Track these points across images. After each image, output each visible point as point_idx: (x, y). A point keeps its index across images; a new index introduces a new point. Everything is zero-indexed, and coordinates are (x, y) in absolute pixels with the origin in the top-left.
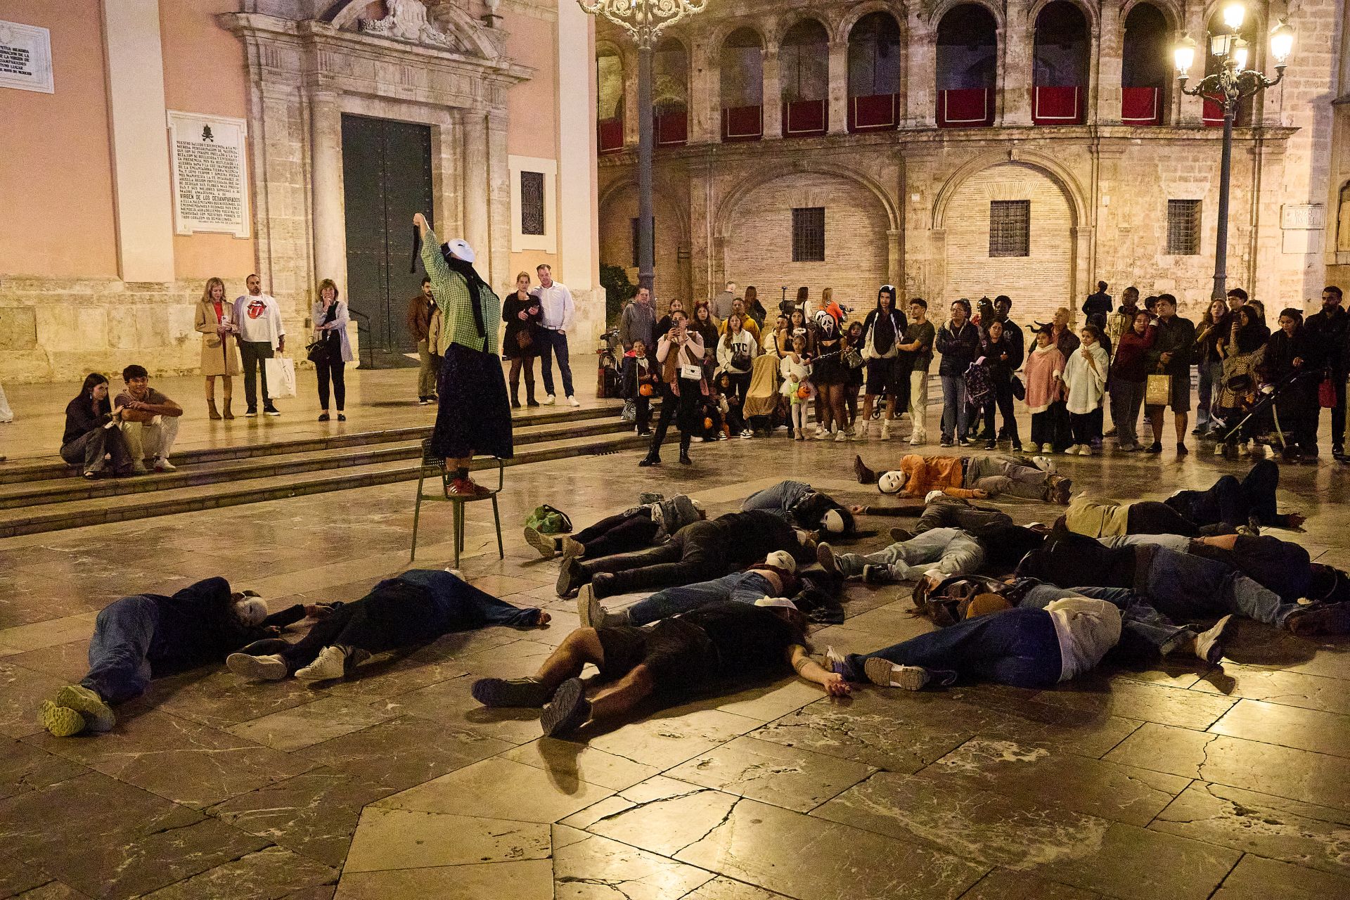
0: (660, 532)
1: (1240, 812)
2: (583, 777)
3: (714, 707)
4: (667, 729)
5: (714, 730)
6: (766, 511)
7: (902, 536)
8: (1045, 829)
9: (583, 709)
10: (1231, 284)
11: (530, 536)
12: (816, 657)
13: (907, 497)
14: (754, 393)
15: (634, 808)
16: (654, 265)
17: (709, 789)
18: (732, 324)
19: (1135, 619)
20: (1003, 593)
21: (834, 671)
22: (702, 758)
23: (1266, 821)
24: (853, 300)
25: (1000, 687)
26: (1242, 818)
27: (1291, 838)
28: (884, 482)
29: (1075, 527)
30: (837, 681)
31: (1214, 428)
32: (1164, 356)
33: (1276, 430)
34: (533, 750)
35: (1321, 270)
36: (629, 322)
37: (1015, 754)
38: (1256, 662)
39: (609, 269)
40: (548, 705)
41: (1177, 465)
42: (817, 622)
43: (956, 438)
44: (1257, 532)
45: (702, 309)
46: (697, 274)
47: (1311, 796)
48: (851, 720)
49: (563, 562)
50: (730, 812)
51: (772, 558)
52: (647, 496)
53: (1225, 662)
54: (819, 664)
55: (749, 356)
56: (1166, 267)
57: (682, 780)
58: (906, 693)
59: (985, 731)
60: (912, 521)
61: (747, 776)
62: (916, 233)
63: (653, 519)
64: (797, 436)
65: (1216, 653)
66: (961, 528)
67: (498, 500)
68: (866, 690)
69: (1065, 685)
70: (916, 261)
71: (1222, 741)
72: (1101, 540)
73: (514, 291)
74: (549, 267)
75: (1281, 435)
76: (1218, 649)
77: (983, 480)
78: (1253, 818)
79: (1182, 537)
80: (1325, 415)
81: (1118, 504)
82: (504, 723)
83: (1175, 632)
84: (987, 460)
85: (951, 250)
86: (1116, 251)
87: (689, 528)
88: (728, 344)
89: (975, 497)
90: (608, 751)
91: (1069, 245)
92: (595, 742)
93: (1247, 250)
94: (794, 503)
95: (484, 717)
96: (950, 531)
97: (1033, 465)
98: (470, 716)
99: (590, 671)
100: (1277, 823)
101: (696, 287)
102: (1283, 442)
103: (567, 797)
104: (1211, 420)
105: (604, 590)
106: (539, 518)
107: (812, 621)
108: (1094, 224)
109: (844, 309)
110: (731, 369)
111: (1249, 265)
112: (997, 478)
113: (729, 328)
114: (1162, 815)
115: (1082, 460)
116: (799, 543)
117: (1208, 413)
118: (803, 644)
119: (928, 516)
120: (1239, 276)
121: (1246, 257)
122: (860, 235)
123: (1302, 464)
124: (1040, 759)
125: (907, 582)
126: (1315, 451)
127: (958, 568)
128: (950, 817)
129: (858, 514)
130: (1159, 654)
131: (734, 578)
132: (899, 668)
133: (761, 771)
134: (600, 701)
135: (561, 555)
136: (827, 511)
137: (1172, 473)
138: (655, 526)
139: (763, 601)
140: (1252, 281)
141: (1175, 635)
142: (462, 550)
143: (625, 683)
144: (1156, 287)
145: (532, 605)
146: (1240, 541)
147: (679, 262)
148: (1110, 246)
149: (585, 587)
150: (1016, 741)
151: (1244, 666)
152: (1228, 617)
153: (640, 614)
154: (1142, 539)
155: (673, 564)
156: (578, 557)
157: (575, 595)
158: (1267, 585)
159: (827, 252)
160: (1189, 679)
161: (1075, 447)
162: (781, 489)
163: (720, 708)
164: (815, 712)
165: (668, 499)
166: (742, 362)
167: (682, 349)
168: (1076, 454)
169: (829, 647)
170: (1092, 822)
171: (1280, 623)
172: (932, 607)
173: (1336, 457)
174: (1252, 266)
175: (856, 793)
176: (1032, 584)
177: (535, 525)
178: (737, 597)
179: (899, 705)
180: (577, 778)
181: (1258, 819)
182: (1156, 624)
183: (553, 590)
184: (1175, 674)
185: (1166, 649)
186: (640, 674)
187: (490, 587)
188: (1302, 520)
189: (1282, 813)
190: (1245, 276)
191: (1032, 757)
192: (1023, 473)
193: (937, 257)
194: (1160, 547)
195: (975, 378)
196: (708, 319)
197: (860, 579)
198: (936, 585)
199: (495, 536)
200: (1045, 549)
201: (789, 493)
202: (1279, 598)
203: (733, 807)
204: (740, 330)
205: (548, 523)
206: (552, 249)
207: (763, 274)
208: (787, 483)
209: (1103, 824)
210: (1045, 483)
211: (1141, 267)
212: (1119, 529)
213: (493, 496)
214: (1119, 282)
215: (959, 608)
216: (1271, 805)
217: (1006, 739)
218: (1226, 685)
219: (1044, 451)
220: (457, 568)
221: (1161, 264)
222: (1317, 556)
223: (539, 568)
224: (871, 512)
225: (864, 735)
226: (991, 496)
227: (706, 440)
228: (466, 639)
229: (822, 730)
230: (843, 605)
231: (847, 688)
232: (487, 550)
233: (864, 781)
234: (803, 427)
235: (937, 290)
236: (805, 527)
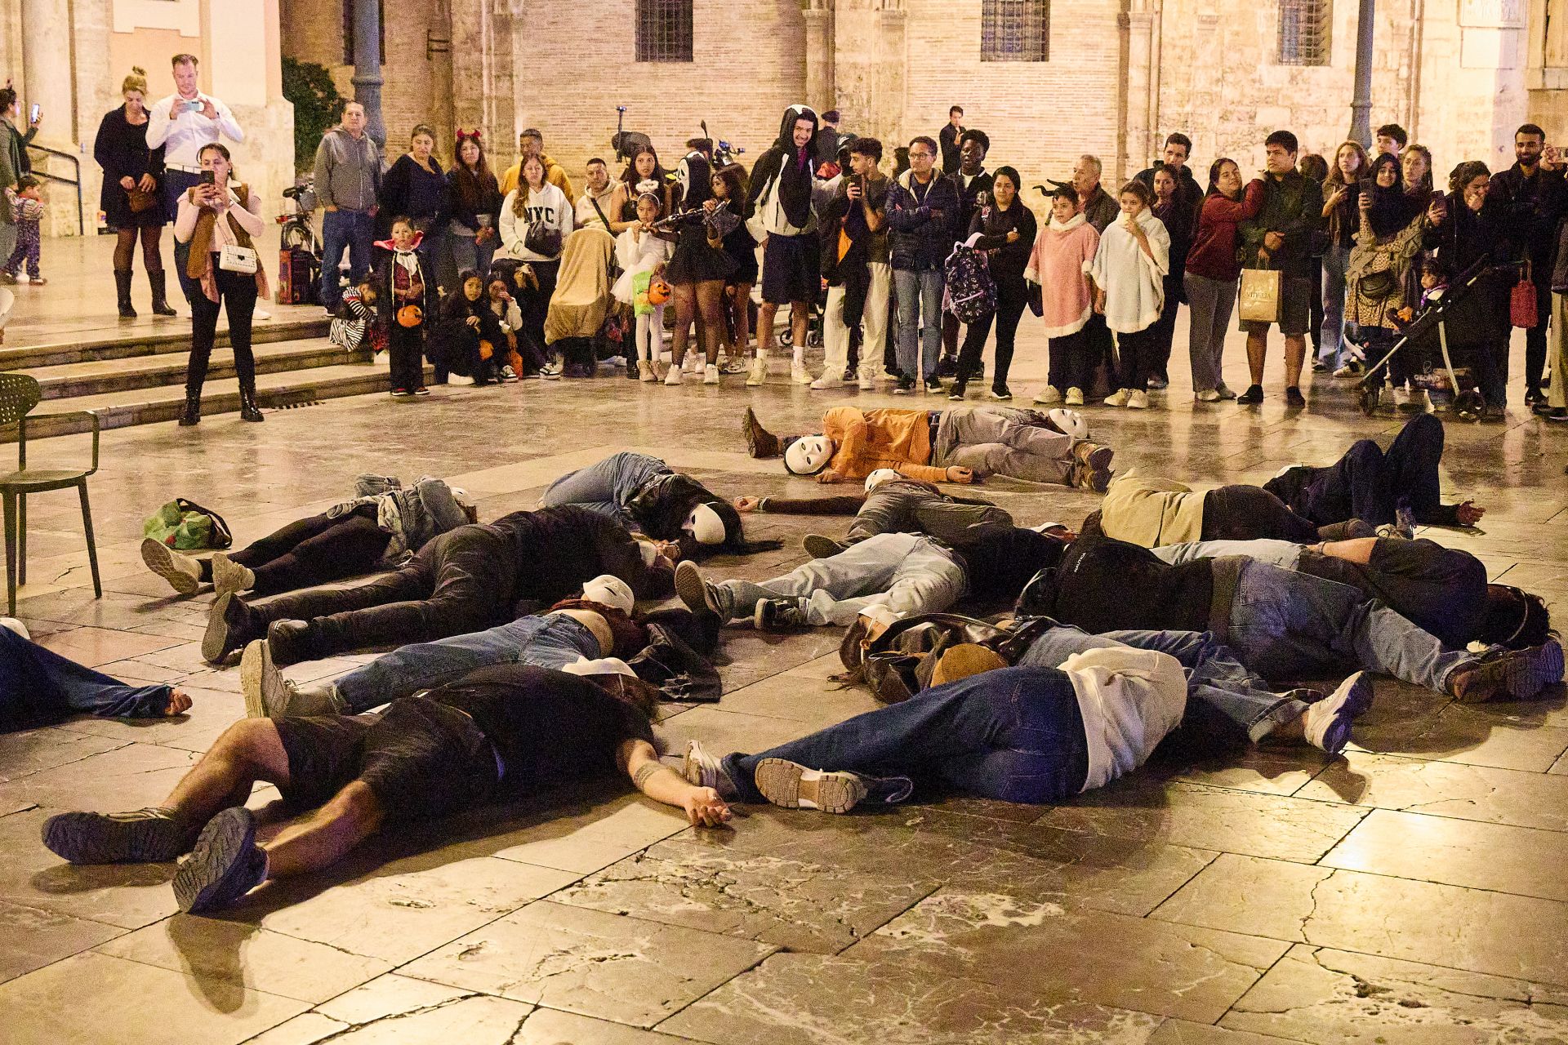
0: (394, 545)
1: (1364, 991)
2: (251, 982)
3: (488, 852)
4: (404, 892)
5: (489, 893)
6: (584, 506)
7: (823, 548)
8: (1052, 1036)
9: (251, 862)
10: (1379, 117)
11: (153, 555)
12: (674, 762)
13: (835, 481)
14: (564, 298)
15: (345, 1032)
16: (382, 61)
17: (480, 995)
18: (528, 174)
19: (1209, 683)
20: (993, 643)
21: (701, 785)
22: (466, 942)
23: (1403, 1004)
24: (744, 134)
25: (985, 803)
26: (1367, 1001)
27: (1437, 1028)
28: (795, 456)
29: (1116, 530)
30: (706, 801)
31: (1348, 362)
32: (1271, 239)
33: (1444, 367)
34: (159, 940)
35: (1521, 97)
36: (331, 165)
37: (1008, 914)
38: (1398, 750)
39: (299, 68)
40: (187, 857)
41: (1288, 424)
42: (672, 700)
43: (920, 378)
44: (1409, 535)
45: (468, 144)
46: (462, 80)
47: (1472, 961)
48: (731, 867)
49: (214, 602)
50: (517, 1032)
51: (596, 589)
52: (371, 481)
53: (1351, 751)
54: (677, 772)
55: (558, 232)
56: (1275, 86)
57: (431, 981)
58: (827, 818)
59: (959, 877)
60: (843, 522)
61: (548, 968)
62: (854, 15)
63: (381, 522)
64: (645, 375)
65: (1338, 734)
66: (925, 533)
67: (91, 491)
68: (755, 815)
69: (1096, 797)
70: (855, 66)
71: (1342, 879)
72: (1158, 552)
73: (116, 105)
74: (195, 61)
75: (1451, 372)
76: (1342, 728)
77: (963, 452)
78: (1383, 1000)
79: (1289, 543)
80: (1518, 339)
81: (1189, 490)
82: (105, 892)
83: (1272, 703)
84: (971, 416)
85: (915, 46)
86: (1193, 56)
87: (445, 538)
88: (520, 210)
89: (951, 481)
90: (296, 934)
91: (1115, 43)
92: (273, 920)
93: (1405, 61)
94: (635, 493)
95: (66, 882)
96: (906, 540)
97: (1053, 427)
98: (41, 883)
99: (263, 795)
100: (1420, 1006)
101: (460, 104)
102: (1455, 384)
103: (223, 1017)
104: (1343, 348)
105: (290, 651)
106: (169, 524)
107: (666, 699)
108: (1157, 7)
109: (727, 149)
110: (525, 253)
111: (1409, 85)
112: (985, 447)
113: (522, 180)
114: (1245, 1003)
115: (1134, 417)
116: (643, 563)
117: (1338, 337)
118: (649, 737)
119: (867, 512)
120: (1392, 104)
121: (1404, 72)
122: (757, 17)
123: (1483, 422)
124: (1048, 920)
125: (832, 627)
126: (1503, 401)
127: (919, 602)
128: (896, 1023)
129: (750, 511)
130: (1248, 740)
131: (528, 625)
132: (813, 776)
133: (572, 960)
134: (279, 848)
135: (211, 589)
136: (693, 506)
137: (1279, 437)
138: (384, 536)
139: (580, 666)
140: (1414, 113)
141: (1273, 708)
142: (23, 582)
143: (330, 812)
144: (1258, 120)
145: (156, 680)
146: (1380, 548)
147: (429, 58)
148: (1183, 49)
149: (255, 644)
150: (1010, 893)
151: (1380, 755)
152: (1358, 674)
153: (355, 694)
154: (1223, 549)
155: (416, 603)
156: (241, 593)
157: (237, 661)
158: (1420, 622)
159: (696, 47)
160: (1293, 780)
161: (1121, 393)
162: (613, 467)
163: (499, 854)
164: (668, 854)
165: (407, 487)
166: (546, 243)
167: (222, 218)
168: (1123, 406)
169: (694, 743)
170: (1129, 1021)
171: (1439, 684)
172: (873, 670)
173: (1535, 410)
174: (1413, 88)
175: (738, 991)
176: (1042, 627)
177: (162, 536)
178: (533, 659)
179: (814, 839)
180: (242, 985)
181: (1390, 1000)
182: (1244, 690)
183: (193, 654)
184: (1270, 773)
185: (1258, 731)
186: (356, 798)
187: (77, 650)
188: (1478, 514)
189: (1427, 989)
190: (1403, 104)
191: (1034, 918)
192: (1031, 438)
193: (890, 58)
194: (1252, 560)
195: (961, 270)
196: (480, 164)
197: (750, 626)
198: (879, 633)
199: (85, 556)
200: (1065, 567)
201: (626, 474)
202: (1438, 642)
203: (521, 1023)
204: (542, 183)
205: (185, 532)
206: (191, 29)
207: (581, 85)
208: (622, 457)
209: (1145, 1023)
210: (1070, 456)
211: (1235, 84)
212: (1189, 531)
213: (80, 482)
214: (1199, 111)
215: (919, 671)
216: (1411, 978)
217: (994, 890)
218: (1351, 788)
219: (1068, 401)
220: (12, 614)
221: (1269, 82)
222: (1498, 573)
223: (169, 612)
224: (771, 507)
225: (750, 892)
226: (977, 479)
227: (480, 382)
228: (29, 746)
229: (681, 887)
230: (719, 669)
231: (725, 812)
232: (71, 582)
233: (751, 969)
234: (654, 357)
235: (890, 120)
236: (655, 535)
